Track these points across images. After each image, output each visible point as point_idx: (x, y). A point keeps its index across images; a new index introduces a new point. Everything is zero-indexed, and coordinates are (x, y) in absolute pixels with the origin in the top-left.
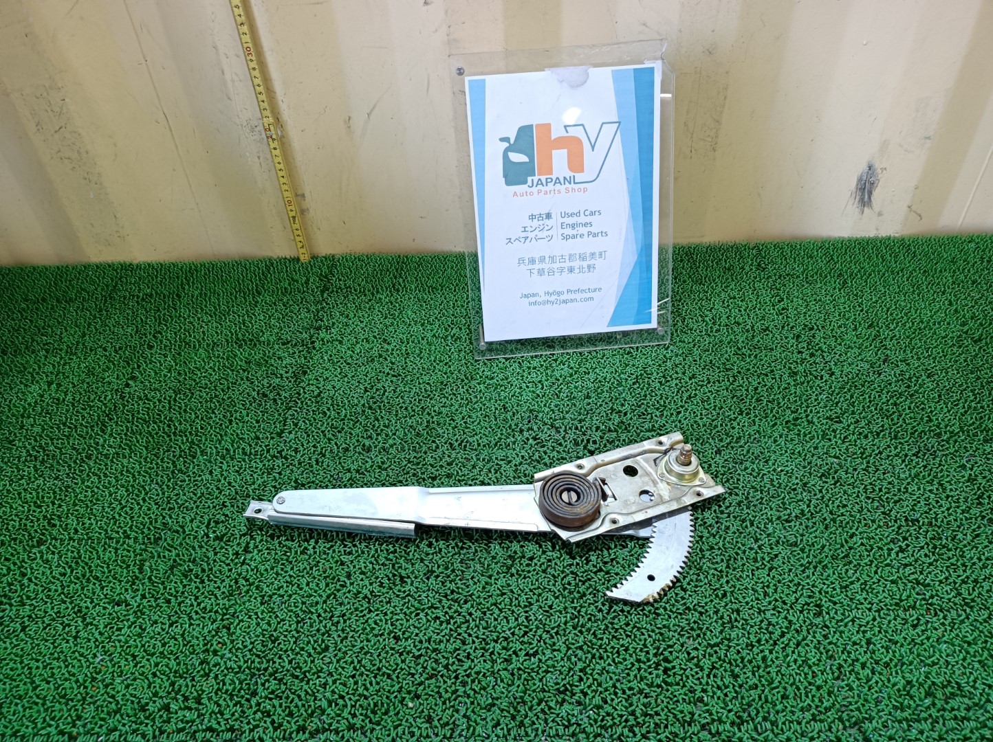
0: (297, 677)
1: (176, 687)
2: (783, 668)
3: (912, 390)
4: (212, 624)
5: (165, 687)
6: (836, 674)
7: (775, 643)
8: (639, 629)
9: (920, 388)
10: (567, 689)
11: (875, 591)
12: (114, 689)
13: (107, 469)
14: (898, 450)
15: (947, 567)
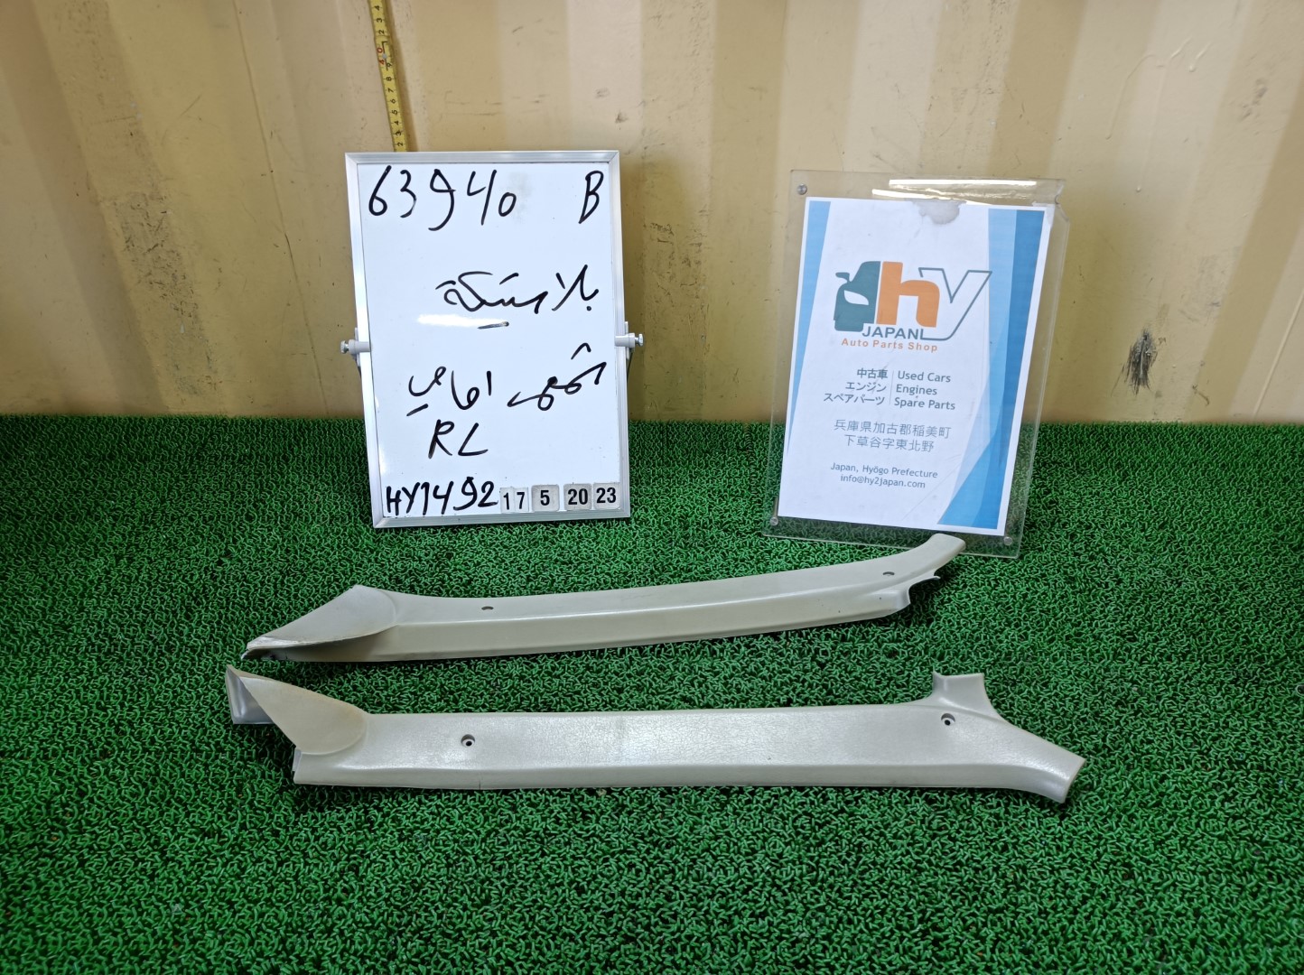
0: (449, 936)
1: (288, 945)
2: (1089, 944)
3: (1222, 603)
4: (335, 864)
5: (273, 945)
6: (1158, 953)
7: (1075, 912)
8: (897, 887)
9: (1232, 602)
10: (807, 962)
11: (1199, 849)
12: (203, 945)
13: (194, 665)
14: (1212, 676)
15: (1289, 822)
